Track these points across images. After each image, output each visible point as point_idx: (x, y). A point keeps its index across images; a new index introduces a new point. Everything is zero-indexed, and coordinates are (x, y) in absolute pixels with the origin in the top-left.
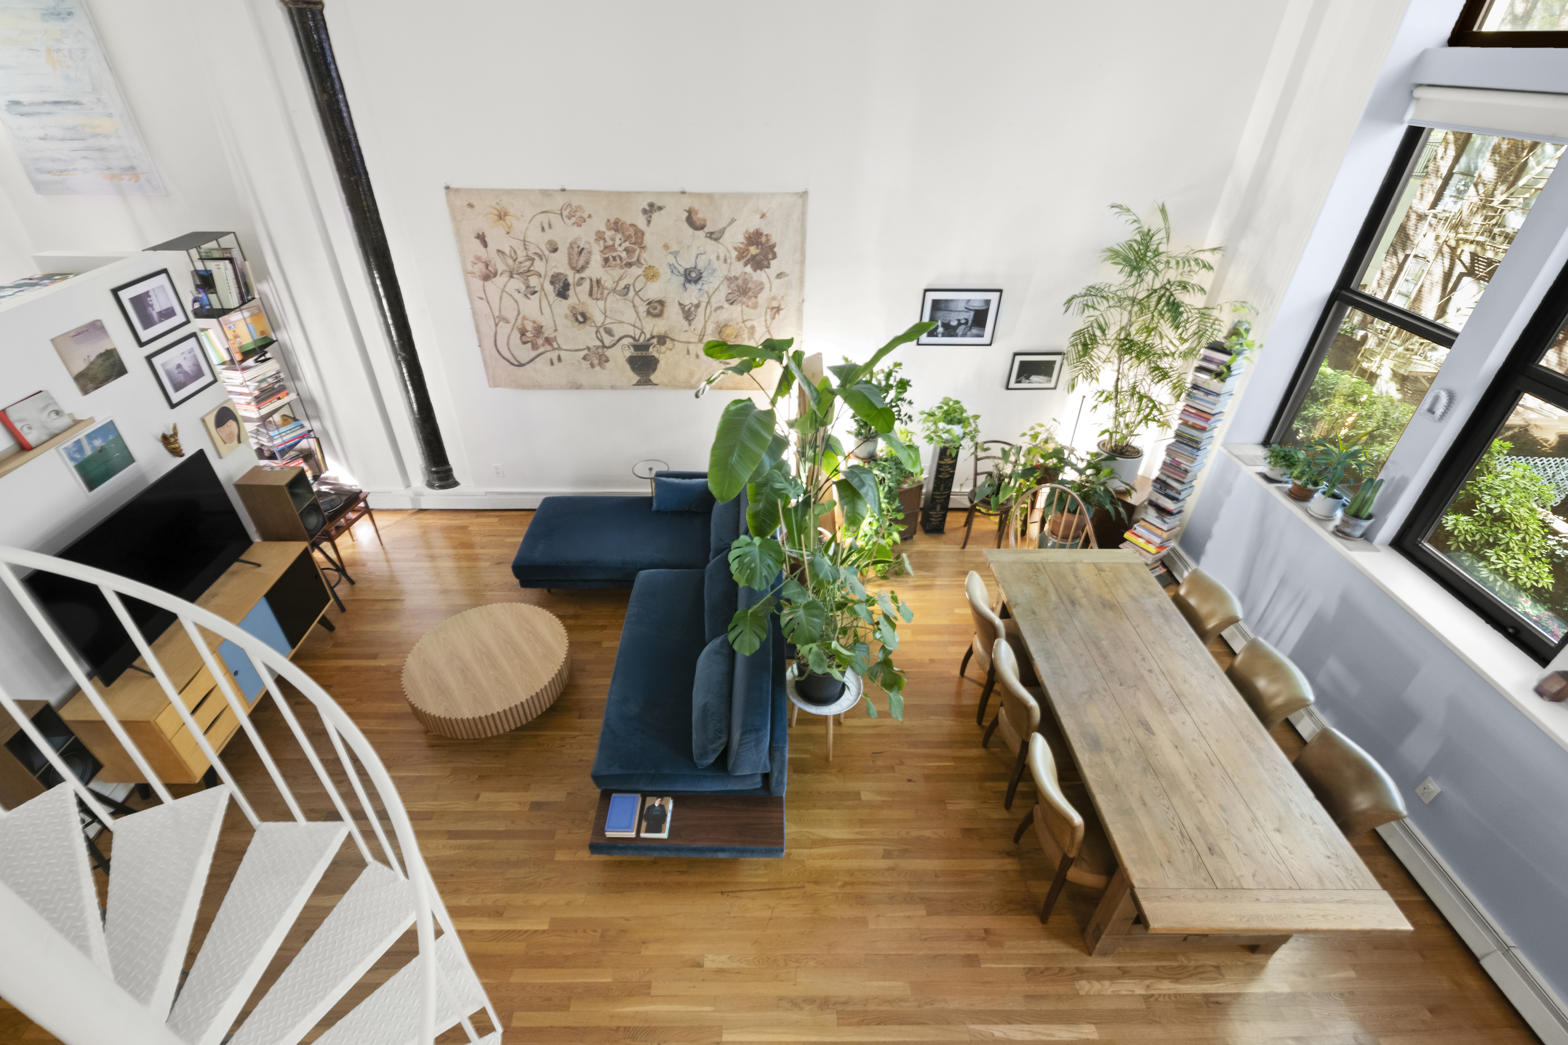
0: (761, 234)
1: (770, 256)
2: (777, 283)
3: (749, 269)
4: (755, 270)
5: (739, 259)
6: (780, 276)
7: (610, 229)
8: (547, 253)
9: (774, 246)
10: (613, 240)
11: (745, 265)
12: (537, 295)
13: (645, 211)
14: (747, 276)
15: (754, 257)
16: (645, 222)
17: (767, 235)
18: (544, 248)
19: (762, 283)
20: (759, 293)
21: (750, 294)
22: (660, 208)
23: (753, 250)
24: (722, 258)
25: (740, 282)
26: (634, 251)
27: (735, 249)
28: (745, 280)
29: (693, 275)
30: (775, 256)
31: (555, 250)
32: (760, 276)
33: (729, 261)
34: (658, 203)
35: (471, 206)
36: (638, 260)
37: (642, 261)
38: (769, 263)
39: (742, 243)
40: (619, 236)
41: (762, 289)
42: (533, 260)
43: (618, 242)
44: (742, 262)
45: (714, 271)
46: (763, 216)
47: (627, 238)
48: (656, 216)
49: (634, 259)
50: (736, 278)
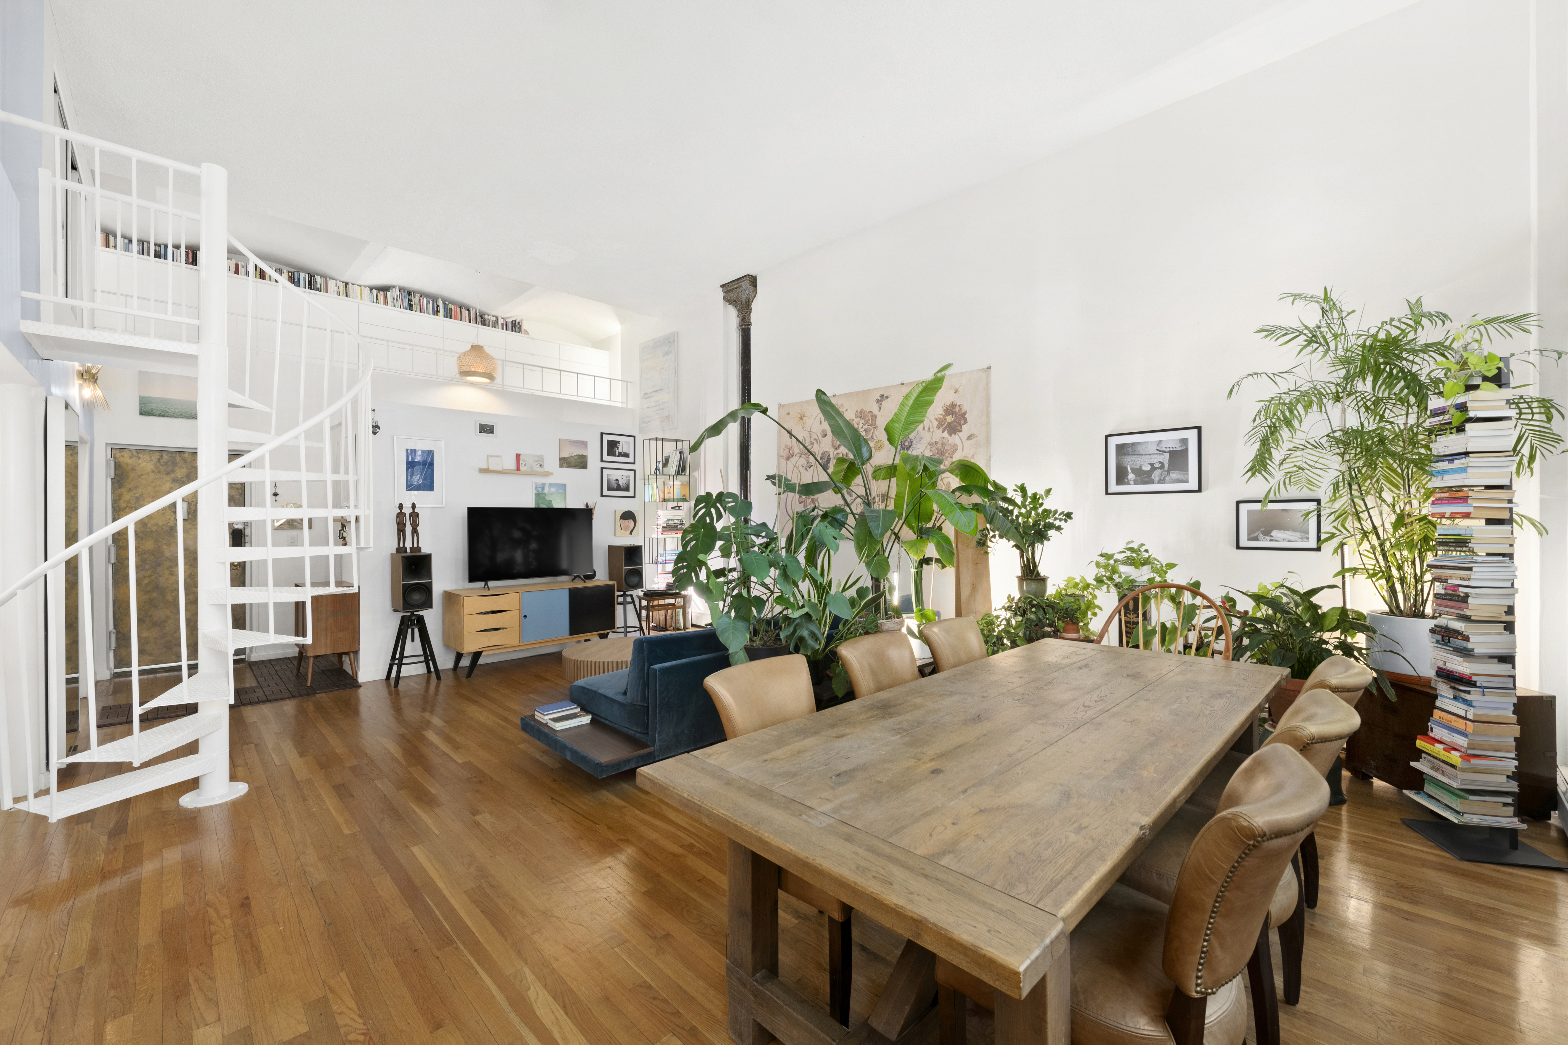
0: (956, 405)
1: (962, 422)
2: (967, 443)
3: (946, 434)
4: (951, 435)
5: (938, 427)
6: (970, 437)
7: (856, 417)
8: (820, 438)
9: (965, 413)
10: (858, 424)
11: (943, 431)
12: (812, 468)
13: (878, 401)
14: (944, 440)
15: (949, 424)
16: (878, 408)
17: (959, 406)
18: (819, 435)
19: (955, 445)
20: (954, 453)
21: (947, 455)
22: (887, 397)
23: (949, 419)
24: (927, 428)
25: (939, 446)
26: (870, 431)
27: (936, 420)
28: (943, 444)
29: (907, 444)
30: (966, 421)
31: (825, 435)
32: (955, 439)
33: (931, 430)
34: (886, 394)
35: (788, 414)
36: (872, 437)
37: (875, 437)
38: (961, 428)
39: (941, 414)
40: (862, 421)
41: (956, 450)
42: (813, 443)
43: (861, 425)
44: (941, 429)
45: (921, 439)
46: (956, 391)
47: (866, 422)
48: (884, 403)
49: (870, 436)
50: (936, 443)
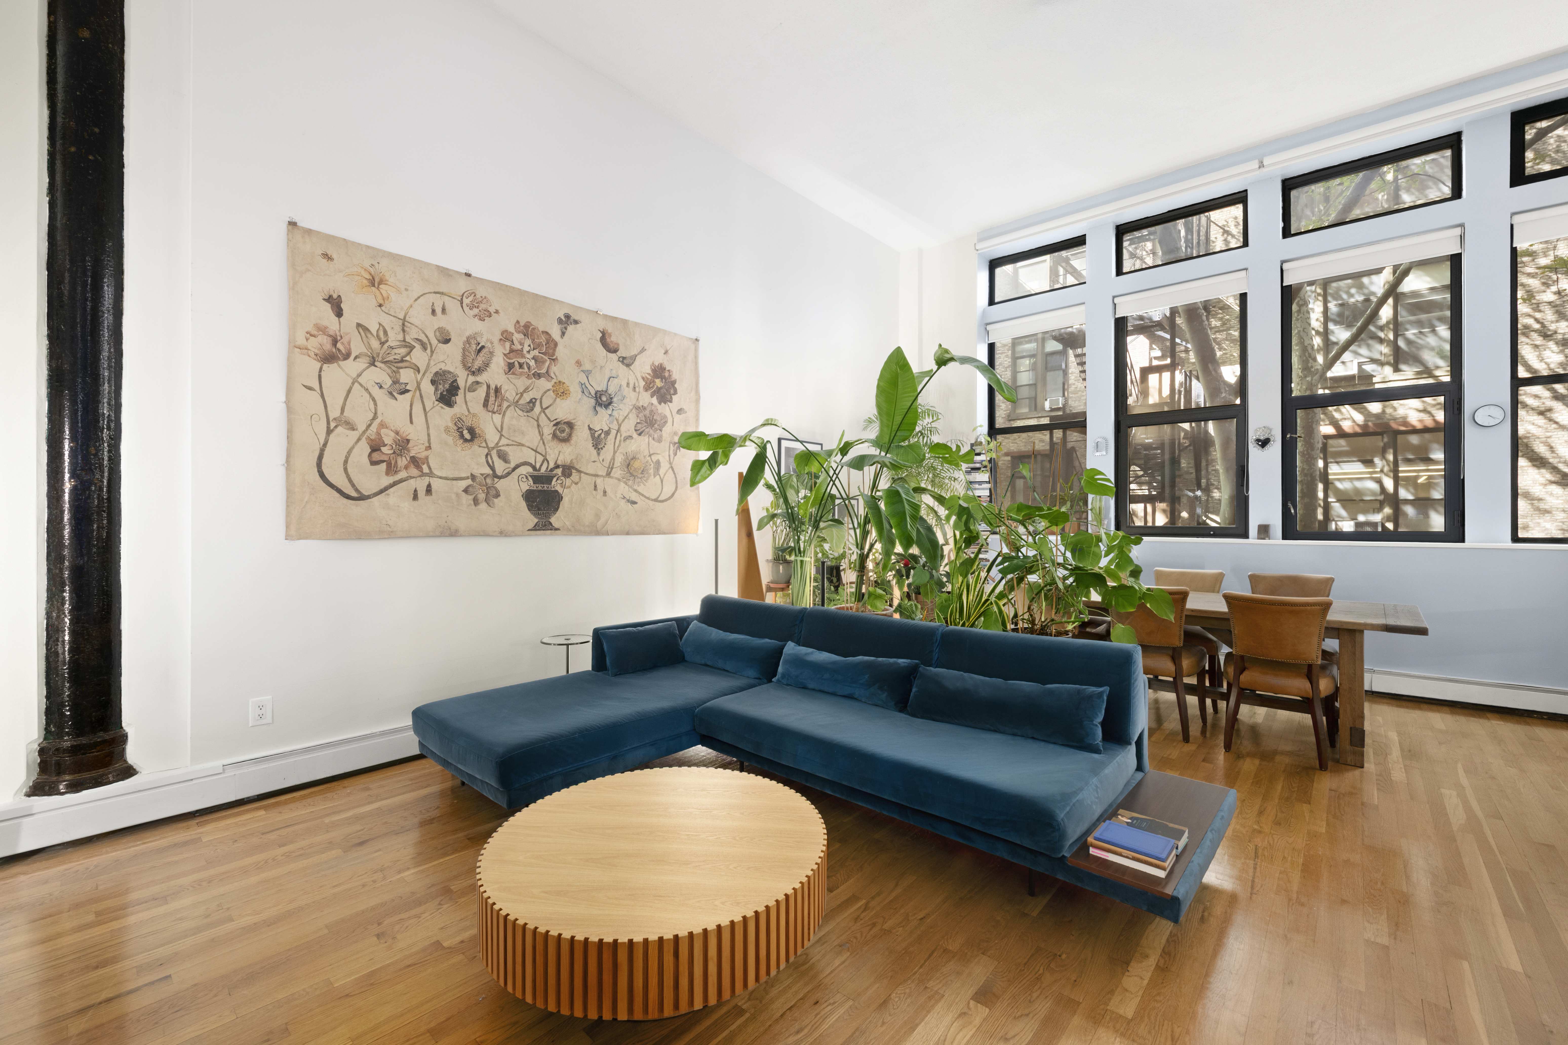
0: (665, 369)
1: (672, 392)
2: (677, 418)
3: (654, 400)
4: (660, 403)
5: (646, 389)
6: (680, 411)
7: (519, 332)
8: (434, 342)
9: (674, 382)
10: (522, 344)
11: (652, 396)
12: (408, 396)
13: (560, 321)
14: (653, 408)
15: (659, 389)
16: (559, 333)
17: (669, 371)
18: (431, 335)
19: (665, 417)
20: (663, 426)
21: (656, 426)
22: (576, 322)
23: (659, 383)
24: (631, 386)
25: (647, 412)
26: (544, 362)
27: (643, 378)
28: (651, 411)
29: (604, 399)
30: (675, 393)
31: (447, 341)
32: (664, 409)
33: (637, 389)
34: (574, 316)
35: (327, 257)
36: (547, 372)
37: (552, 375)
38: (671, 398)
39: (649, 374)
40: (528, 342)
41: (666, 422)
42: (412, 348)
43: (526, 348)
44: (649, 392)
45: (624, 397)
46: (666, 352)
47: (537, 346)
48: (571, 328)
49: (544, 371)
50: (644, 408)
